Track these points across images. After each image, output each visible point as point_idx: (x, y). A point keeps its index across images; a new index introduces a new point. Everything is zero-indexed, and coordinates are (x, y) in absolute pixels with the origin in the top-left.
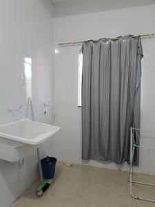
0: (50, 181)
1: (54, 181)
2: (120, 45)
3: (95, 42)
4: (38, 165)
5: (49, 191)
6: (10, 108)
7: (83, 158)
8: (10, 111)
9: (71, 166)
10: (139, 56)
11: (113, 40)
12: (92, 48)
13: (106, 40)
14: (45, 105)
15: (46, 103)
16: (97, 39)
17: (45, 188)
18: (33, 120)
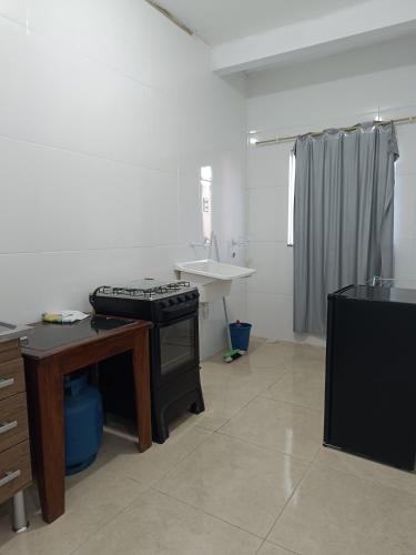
0: (241, 352)
1: (246, 354)
2: (358, 139)
3: (316, 136)
4: (226, 329)
5: (239, 362)
6: (193, 243)
7: (295, 330)
8: (193, 246)
9: (276, 342)
10: (391, 156)
11: (348, 131)
12: (310, 146)
13: (334, 132)
14: (234, 244)
15: (236, 240)
16: (320, 131)
17: (236, 357)
18: (218, 260)
